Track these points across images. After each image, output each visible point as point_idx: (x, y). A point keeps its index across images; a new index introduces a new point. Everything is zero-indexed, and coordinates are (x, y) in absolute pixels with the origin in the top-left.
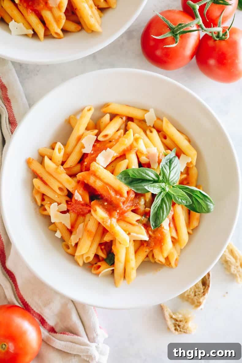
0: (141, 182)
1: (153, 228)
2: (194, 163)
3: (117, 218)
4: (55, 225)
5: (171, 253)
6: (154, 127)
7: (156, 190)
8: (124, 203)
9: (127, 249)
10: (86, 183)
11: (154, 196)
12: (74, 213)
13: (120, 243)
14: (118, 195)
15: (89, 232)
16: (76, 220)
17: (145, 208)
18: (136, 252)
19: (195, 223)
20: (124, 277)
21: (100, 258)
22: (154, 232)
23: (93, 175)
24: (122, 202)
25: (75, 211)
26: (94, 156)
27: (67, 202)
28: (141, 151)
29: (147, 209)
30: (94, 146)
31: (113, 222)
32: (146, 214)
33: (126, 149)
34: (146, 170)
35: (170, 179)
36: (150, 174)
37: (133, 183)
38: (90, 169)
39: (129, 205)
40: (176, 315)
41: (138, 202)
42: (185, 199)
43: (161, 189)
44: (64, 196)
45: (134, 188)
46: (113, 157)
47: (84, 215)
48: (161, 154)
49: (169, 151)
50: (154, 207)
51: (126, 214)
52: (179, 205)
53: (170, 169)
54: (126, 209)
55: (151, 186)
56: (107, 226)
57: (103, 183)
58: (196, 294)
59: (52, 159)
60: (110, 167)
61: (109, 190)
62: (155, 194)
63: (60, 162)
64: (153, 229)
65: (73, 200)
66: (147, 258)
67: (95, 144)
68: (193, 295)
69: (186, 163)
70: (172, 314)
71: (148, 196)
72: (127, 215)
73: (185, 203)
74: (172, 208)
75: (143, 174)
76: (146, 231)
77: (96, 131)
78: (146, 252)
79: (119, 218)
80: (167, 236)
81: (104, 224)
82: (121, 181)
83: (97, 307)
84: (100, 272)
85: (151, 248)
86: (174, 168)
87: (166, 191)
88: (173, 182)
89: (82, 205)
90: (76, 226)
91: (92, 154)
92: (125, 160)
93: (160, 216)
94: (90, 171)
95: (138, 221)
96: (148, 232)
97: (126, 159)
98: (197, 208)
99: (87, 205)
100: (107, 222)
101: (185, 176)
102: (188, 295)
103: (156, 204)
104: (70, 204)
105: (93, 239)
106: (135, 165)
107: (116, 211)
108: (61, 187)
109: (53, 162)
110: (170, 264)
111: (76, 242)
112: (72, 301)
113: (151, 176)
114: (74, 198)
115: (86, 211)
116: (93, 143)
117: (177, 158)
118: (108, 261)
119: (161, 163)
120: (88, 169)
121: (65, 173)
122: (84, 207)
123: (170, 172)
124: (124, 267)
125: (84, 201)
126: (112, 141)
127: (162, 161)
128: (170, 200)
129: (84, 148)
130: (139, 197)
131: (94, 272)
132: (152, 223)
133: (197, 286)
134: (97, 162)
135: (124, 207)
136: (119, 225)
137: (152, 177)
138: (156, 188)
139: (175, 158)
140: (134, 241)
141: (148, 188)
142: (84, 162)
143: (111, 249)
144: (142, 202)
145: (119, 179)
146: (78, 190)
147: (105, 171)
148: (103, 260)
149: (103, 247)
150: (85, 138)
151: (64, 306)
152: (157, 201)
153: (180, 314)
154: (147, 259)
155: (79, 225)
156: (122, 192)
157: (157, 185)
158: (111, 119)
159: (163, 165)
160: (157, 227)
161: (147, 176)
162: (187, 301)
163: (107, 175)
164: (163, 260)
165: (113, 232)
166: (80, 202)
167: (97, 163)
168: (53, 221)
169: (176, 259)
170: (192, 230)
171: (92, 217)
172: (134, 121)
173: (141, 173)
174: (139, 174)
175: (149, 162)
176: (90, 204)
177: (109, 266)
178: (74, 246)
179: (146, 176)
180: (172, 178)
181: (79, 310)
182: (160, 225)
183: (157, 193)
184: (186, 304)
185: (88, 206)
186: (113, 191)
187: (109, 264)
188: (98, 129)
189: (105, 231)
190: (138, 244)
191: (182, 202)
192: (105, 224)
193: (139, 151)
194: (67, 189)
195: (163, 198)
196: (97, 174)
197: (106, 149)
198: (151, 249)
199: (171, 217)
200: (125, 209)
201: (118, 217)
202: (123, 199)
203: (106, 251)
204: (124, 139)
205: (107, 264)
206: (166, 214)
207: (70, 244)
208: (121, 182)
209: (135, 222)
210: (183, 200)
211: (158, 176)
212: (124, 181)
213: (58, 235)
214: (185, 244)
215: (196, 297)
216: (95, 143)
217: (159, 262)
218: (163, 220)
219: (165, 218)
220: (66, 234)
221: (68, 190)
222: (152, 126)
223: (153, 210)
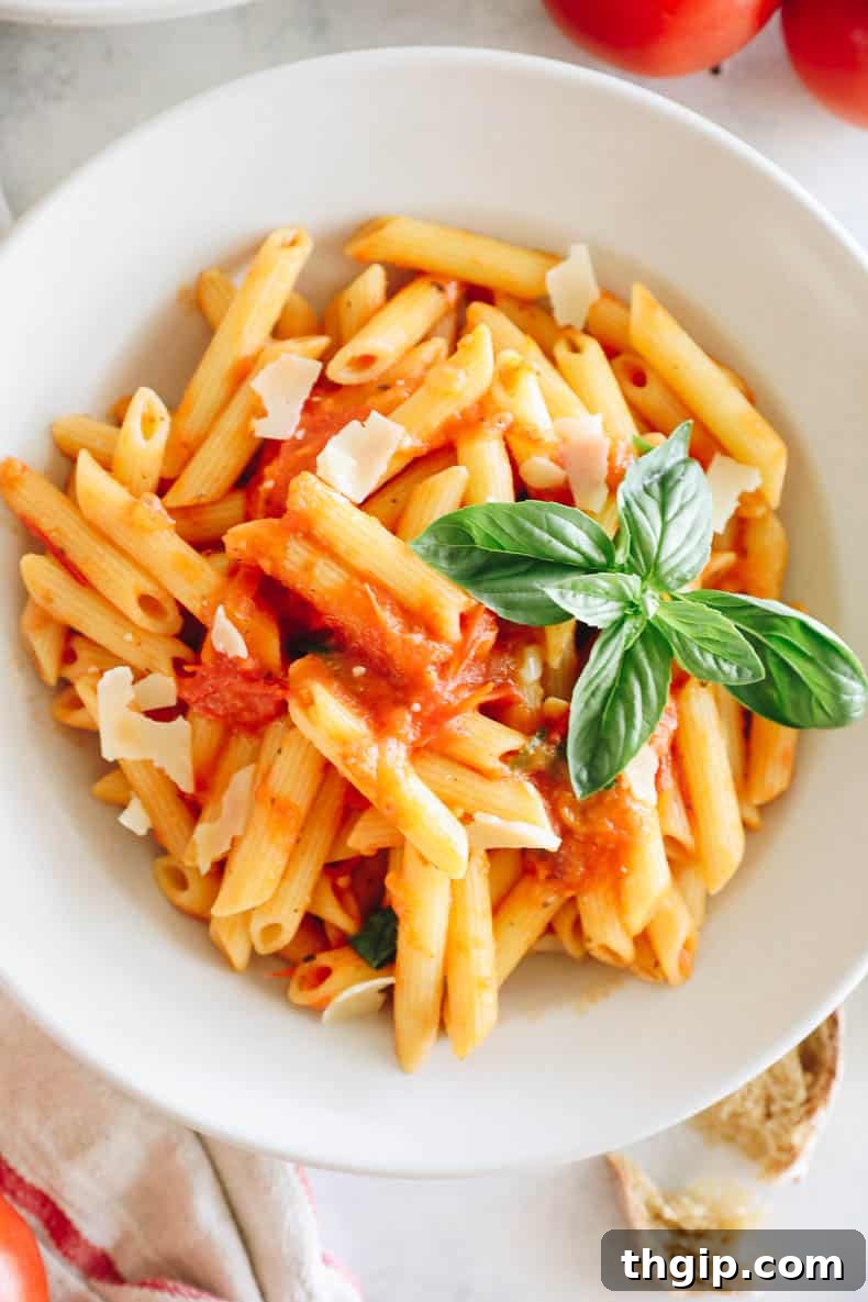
0: (526, 573)
1: (578, 792)
2: (774, 497)
3: (411, 737)
4: (124, 776)
5: (660, 915)
6: (586, 331)
7: (600, 609)
8: (444, 668)
9: (456, 887)
10: (268, 572)
11: (585, 637)
12: (210, 716)
13: (425, 862)
14: (416, 628)
15: (278, 806)
16: (221, 750)
17: (544, 700)
18: (497, 908)
19: (773, 778)
20: (442, 1025)
21: (331, 934)
22: (583, 811)
23: (300, 535)
24: (434, 664)
25: (211, 706)
26: (306, 450)
27: (177, 664)
28: (528, 428)
29: (555, 703)
30: (309, 407)
31: (390, 756)
32: (551, 726)
33: (459, 417)
34: (551, 515)
35: (666, 561)
36: (574, 534)
37: (486, 577)
38: (289, 505)
39: (469, 680)
40: (679, 1203)
41: (512, 668)
42: (731, 655)
43: (621, 604)
44: (166, 636)
45: (493, 600)
46: (399, 454)
47: (256, 728)
48: (622, 445)
49: (659, 437)
50: (589, 691)
51: (454, 723)
52: (703, 685)
53: (663, 509)
54: (457, 697)
55: (573, 587)
56: (364, 778)
57: (347, 576)
58: (775, 1108)
59: (113, 467)
60: (384, 503)
61: (378, 608)
62: (595, 628)
63: (152, 481)
64: (583, 795)
65: (206, 656)
66: (549, 938)
67: (316, 399)
68: (757, 1112)
69: (736, 494)
70: (659, 1202)
71: (561, 640)
72: (458, 725)
73: (734, 674)
74: (669, 702)
75: (537, 531)
76: (549, 807)
77: (322, 342)
78: (545, 905)
79: (419, 740)
80: (646, 828)
81: (347, 766)
82: (432, 565)
83: (317, 1165)
84: (327, 1000)
85: (569, 886)
86: (682, 508)
87: (647, 614)
88: (676, 575)
89: (249, 677)
90: (220, 778)
91: (298, 444)
92: (454, 469)
93: (611, 736)
94: (286, 516)
95: (509, 756)
96: (555, 814)
97: (455, 463)
98: (787, 701)
99: (268, 677)
100: (360, 758)
101: (727, 558)
102: (735, 1116)
103: (598, 674)
104: (192, 674)
105: (298, 841)
106: (500, 491)
107: (407, 704)
108: (151, 594)
109: (114, 477)
110: (657, 964)
111: (218, 855)
112: (198, 1136)
113: (575, 544)
114: (213, 649)
115: (265, 707)
116: (304, 393)
117: (695, 467)
118: (363, 945)
119: (622, 487)
120: (276, 508)
121: (172, 531)
122: (258, 688)
123: (665, 525)
124: (440, 977)
125: (253, 658)
126: (395, 385)
127: (627, 476)
128: (663, 659)
129: (263, 414)
130: (514, 647)
131: (300, 996)
132: (575, 768)
133: (777, 1072)
134: (319, 473)
135: (444, 687)
136: (419, 775)
137: (577, 550)
138: (599, 601)
139: (686, 468)
140: (490, 852)
141: (562, 596)
142: (261, 480)
143: (383, 890)
144: (531, 670)
145: (424, 557)
146: (230, 605)
147: (360, 515)
148: (344, 941)
149: (343, 882)
150: (269, 367)
151: (161, 1154)
152: (603, 664)
153: (697, 1200)
154: (547, 944)
155: (230, 774)
156: (435, 615)
157: (601, 581)
158: (392, 292)
159: (632, 494)
160: (601, 789)
161: (556, 544)
162: (730, 1139)
163: (367, 539)
164: (625, 948)
165: (388, 807)
166: (235, 665)
167: (320, 479)
168: (109, 753)
169: (686, 946)
170: (761, 808)
171: (292, 733)
172: (498, 303)
173: (528, 525)
174: (521, 530)
175: (567, 482)
176: (286, 674)
177: (370, 971)
178: (209, 874)
179: (550, 541)
180: (673, 555)
181: (227, 1174)
182: (616, 781)
183: (605, 621)
184: (723, 1155)
185: (277, 681)
186: (394, 614)
187: (369, 964)
188: (330, 335)
189: (353, 804)
190: (508, 869)
191: (720, 668)
192: (355, 765)
193: (516, 430)
194: (178, 603)
195: (633, 647)
196: (322, 529)
197: (363, 416)
198: (569, 894)
199: (664, 742)
200: (452, 699)
201: (418, 734)
202: (441, 651)
203: (357, 897)
204: (448, 370)
205: (361, 962)
206: (643, 727)
207: (188, 863)
208: (433, 572)
209: (492, 763)
210: (725, 660)
211: (607, 547)
212: (444, 564)
213: (135, 819)
214: (730, 873)
215: (771, 1125)
216: (314, 392)
217: (605, 958)
218: (629, 753)
219: (639, 746)
220: (172, 819)
221: (183, 611)
222: (579, 325)
223: (582, 705)
